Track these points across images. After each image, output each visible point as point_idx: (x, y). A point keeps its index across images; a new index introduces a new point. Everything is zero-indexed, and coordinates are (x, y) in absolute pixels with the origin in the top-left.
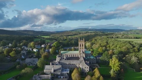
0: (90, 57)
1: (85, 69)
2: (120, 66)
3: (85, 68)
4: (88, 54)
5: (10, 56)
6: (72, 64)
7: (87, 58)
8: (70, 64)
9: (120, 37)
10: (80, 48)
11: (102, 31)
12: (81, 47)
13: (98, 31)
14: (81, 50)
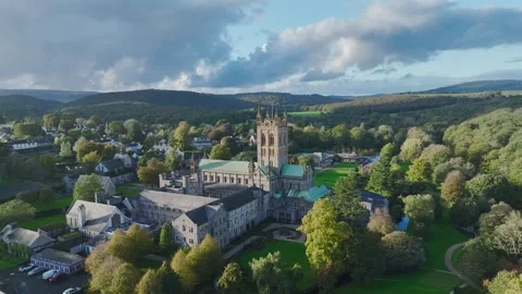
1: (185, 234)
6: (174, 210)
7: (278, 196)
8: (169, 209)
10: (263, 152)
12: (266, 147)
14: (266, 159)
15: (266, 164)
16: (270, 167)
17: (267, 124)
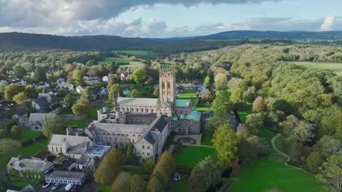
0: (186, 115)
1: (143, 150)
2: (236, 149)
3: (143, 148)
4: (184, 108)
5: (15, 103)
7: (175, 119)
8: (119, 134)
9: (321, 58)
10: (163, 93)
11: (286, 39)
12: (165, 90)
13: (274, 39)
14: (165, 97)
15: (165, 100)
16: (168, 102)
17: (166, 76)
